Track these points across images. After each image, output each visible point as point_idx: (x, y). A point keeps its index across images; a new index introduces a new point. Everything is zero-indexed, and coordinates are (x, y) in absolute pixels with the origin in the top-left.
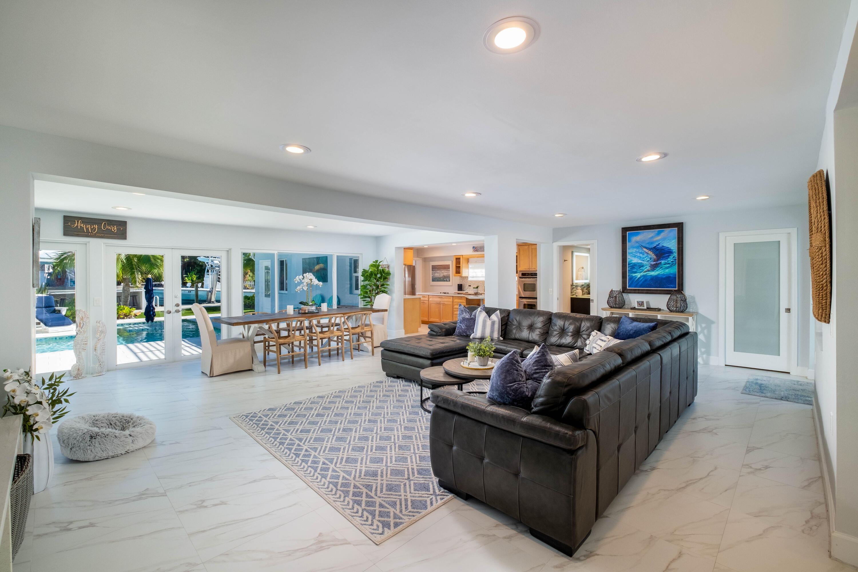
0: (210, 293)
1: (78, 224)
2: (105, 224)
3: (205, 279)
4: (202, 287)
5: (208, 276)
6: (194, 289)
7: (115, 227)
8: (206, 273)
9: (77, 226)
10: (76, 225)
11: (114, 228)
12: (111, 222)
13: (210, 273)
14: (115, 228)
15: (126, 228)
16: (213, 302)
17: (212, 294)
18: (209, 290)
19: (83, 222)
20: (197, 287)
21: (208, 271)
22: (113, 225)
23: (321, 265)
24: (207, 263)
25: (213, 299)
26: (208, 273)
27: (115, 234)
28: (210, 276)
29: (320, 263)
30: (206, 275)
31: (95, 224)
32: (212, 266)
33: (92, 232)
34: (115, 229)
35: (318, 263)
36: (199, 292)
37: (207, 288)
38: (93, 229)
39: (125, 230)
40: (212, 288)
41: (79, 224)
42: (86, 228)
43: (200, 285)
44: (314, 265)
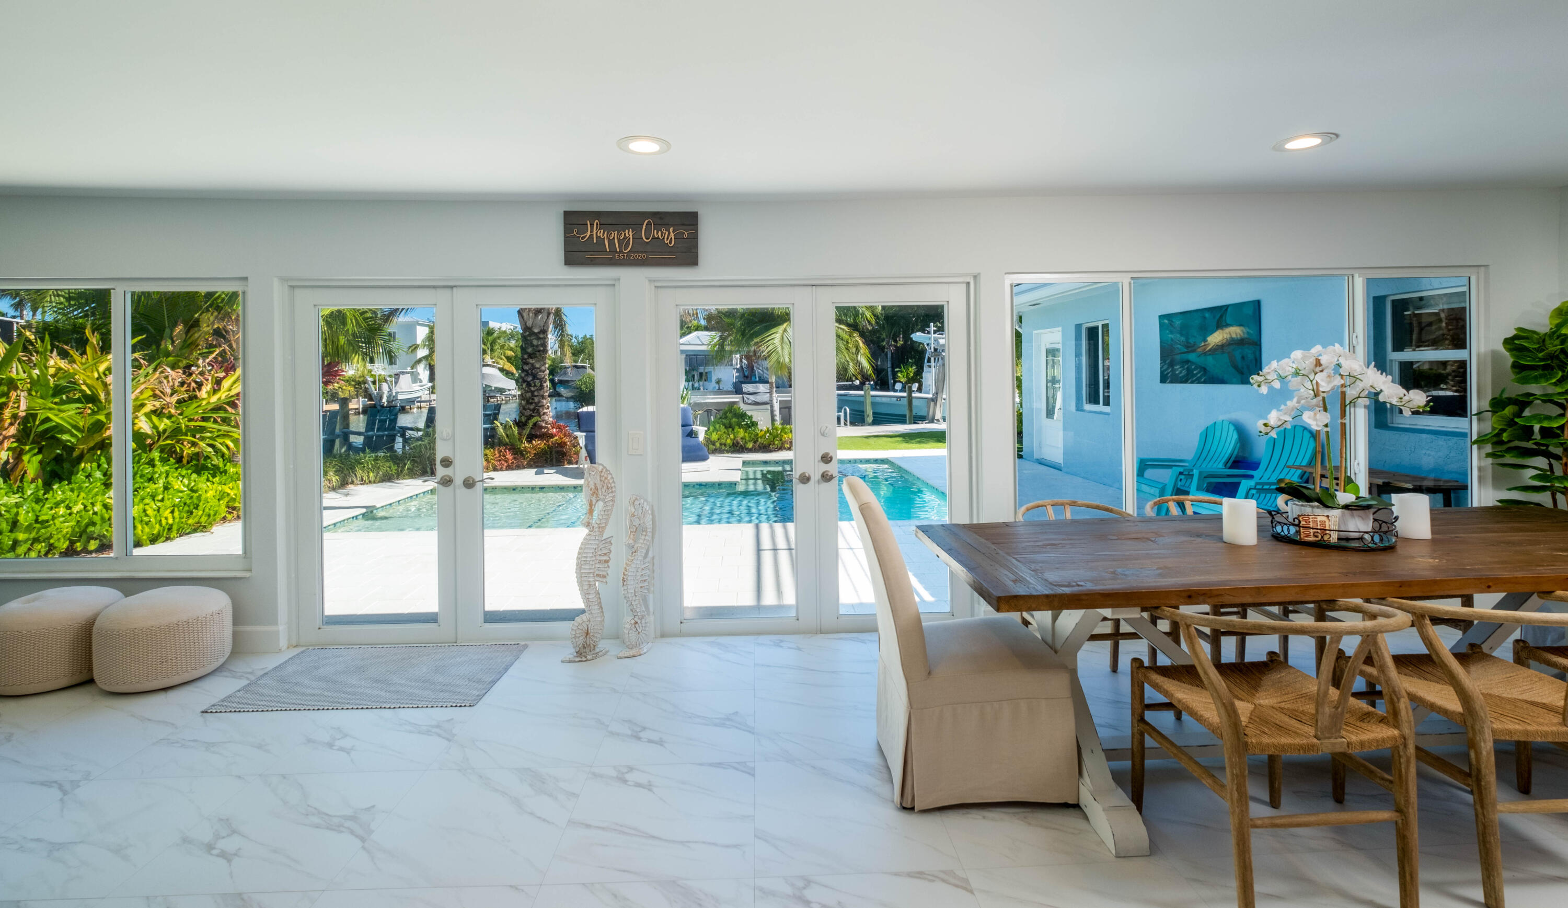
0: (932, 404)
1: (592, 231)
2: (649, 224)
3: (924, 375)
4: (920, 390)
5: (929, 369)
6: (905, 394)
7: (671, 230)
8: (926, 364)
9: (591, 237)
10: (589, 233)
11: (669, 233)
12: (661, 219)
13: (933, 364)
14: (672, 235)
15: (697, 231)
16: (938, 420)
17: (936, 404)
18: (930, 396)
19: (602, 225)
20: (911, 391)
21: (929, 361)
22: (667, 226)
23: (1235, 331)
24: (928, 345)
25: (938, 416)
26: (929, 364)
27: (670, 253)
28: (933, 370)
29: (1228, 325)
30: (926, 369)
31: (627, 226)
32: (935, 350)
33: (621, 252)
34: (669, 236)
35: (1220, 324)
36: (913, 400)
37: (928, 393)
38: (624, 242)
39: (694, 239)
40: (937, 393)
41: (594, 232)
42: (609, 240)
43: (915, 386)
44: (1206, 331)
